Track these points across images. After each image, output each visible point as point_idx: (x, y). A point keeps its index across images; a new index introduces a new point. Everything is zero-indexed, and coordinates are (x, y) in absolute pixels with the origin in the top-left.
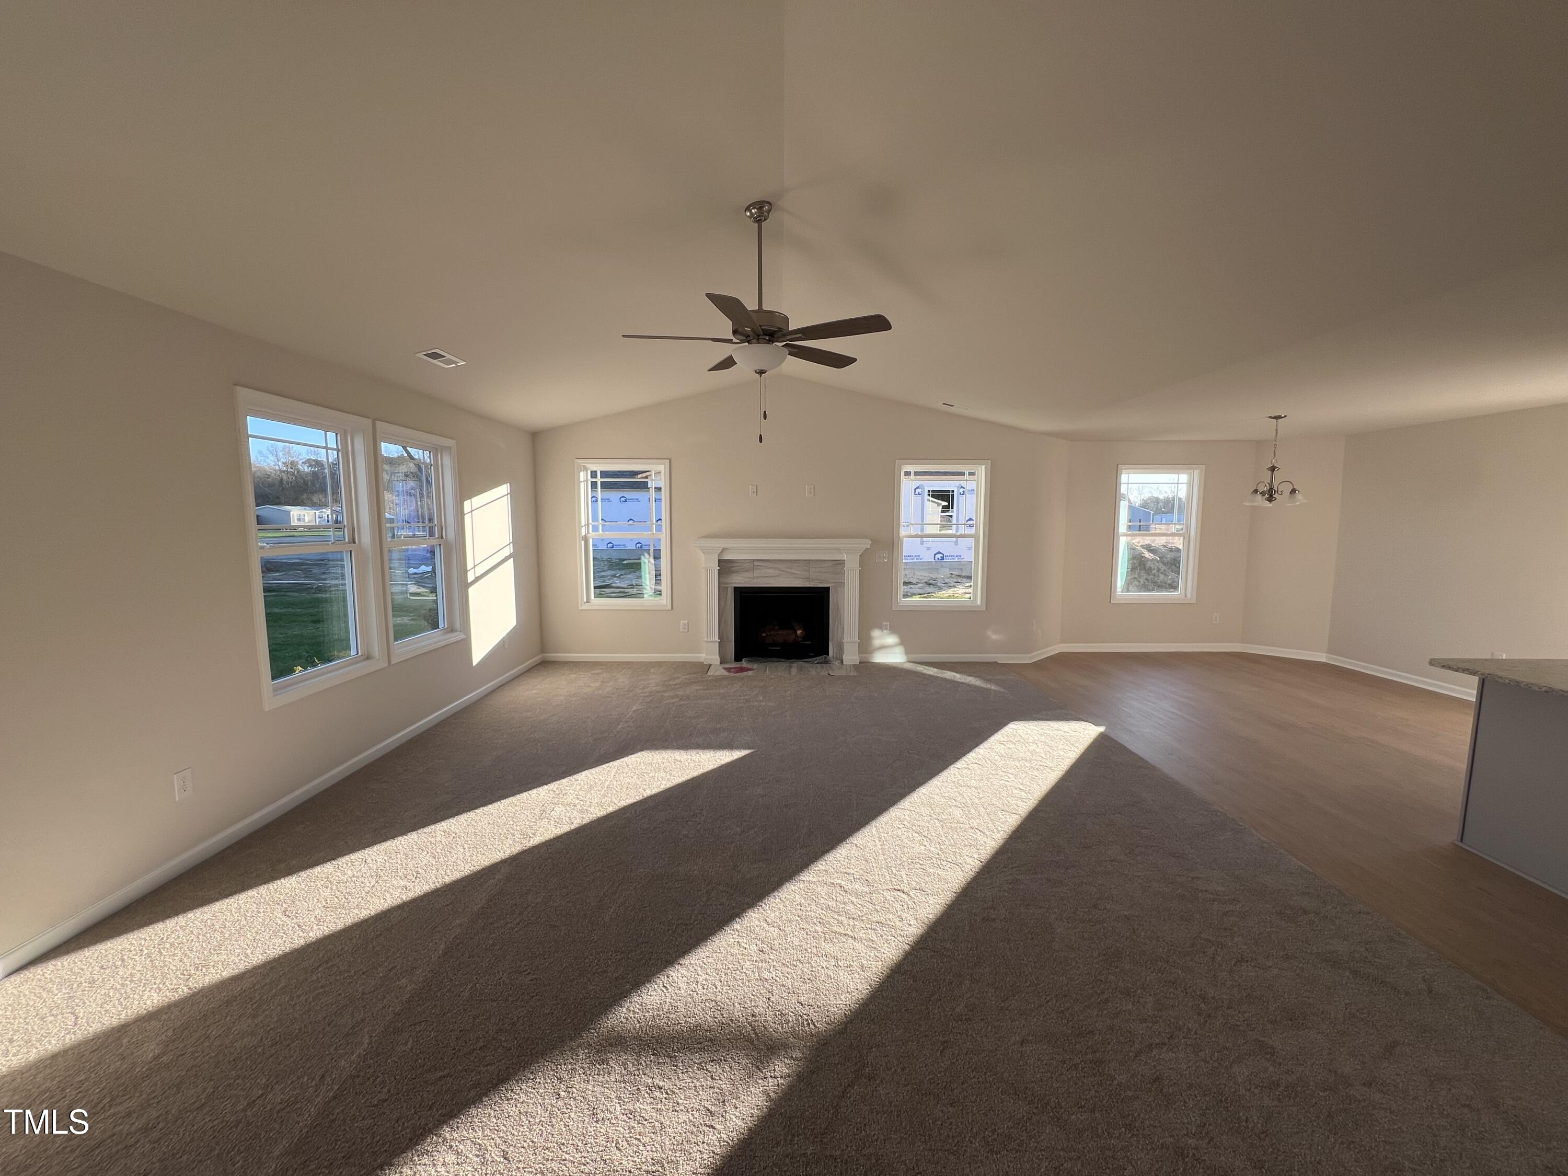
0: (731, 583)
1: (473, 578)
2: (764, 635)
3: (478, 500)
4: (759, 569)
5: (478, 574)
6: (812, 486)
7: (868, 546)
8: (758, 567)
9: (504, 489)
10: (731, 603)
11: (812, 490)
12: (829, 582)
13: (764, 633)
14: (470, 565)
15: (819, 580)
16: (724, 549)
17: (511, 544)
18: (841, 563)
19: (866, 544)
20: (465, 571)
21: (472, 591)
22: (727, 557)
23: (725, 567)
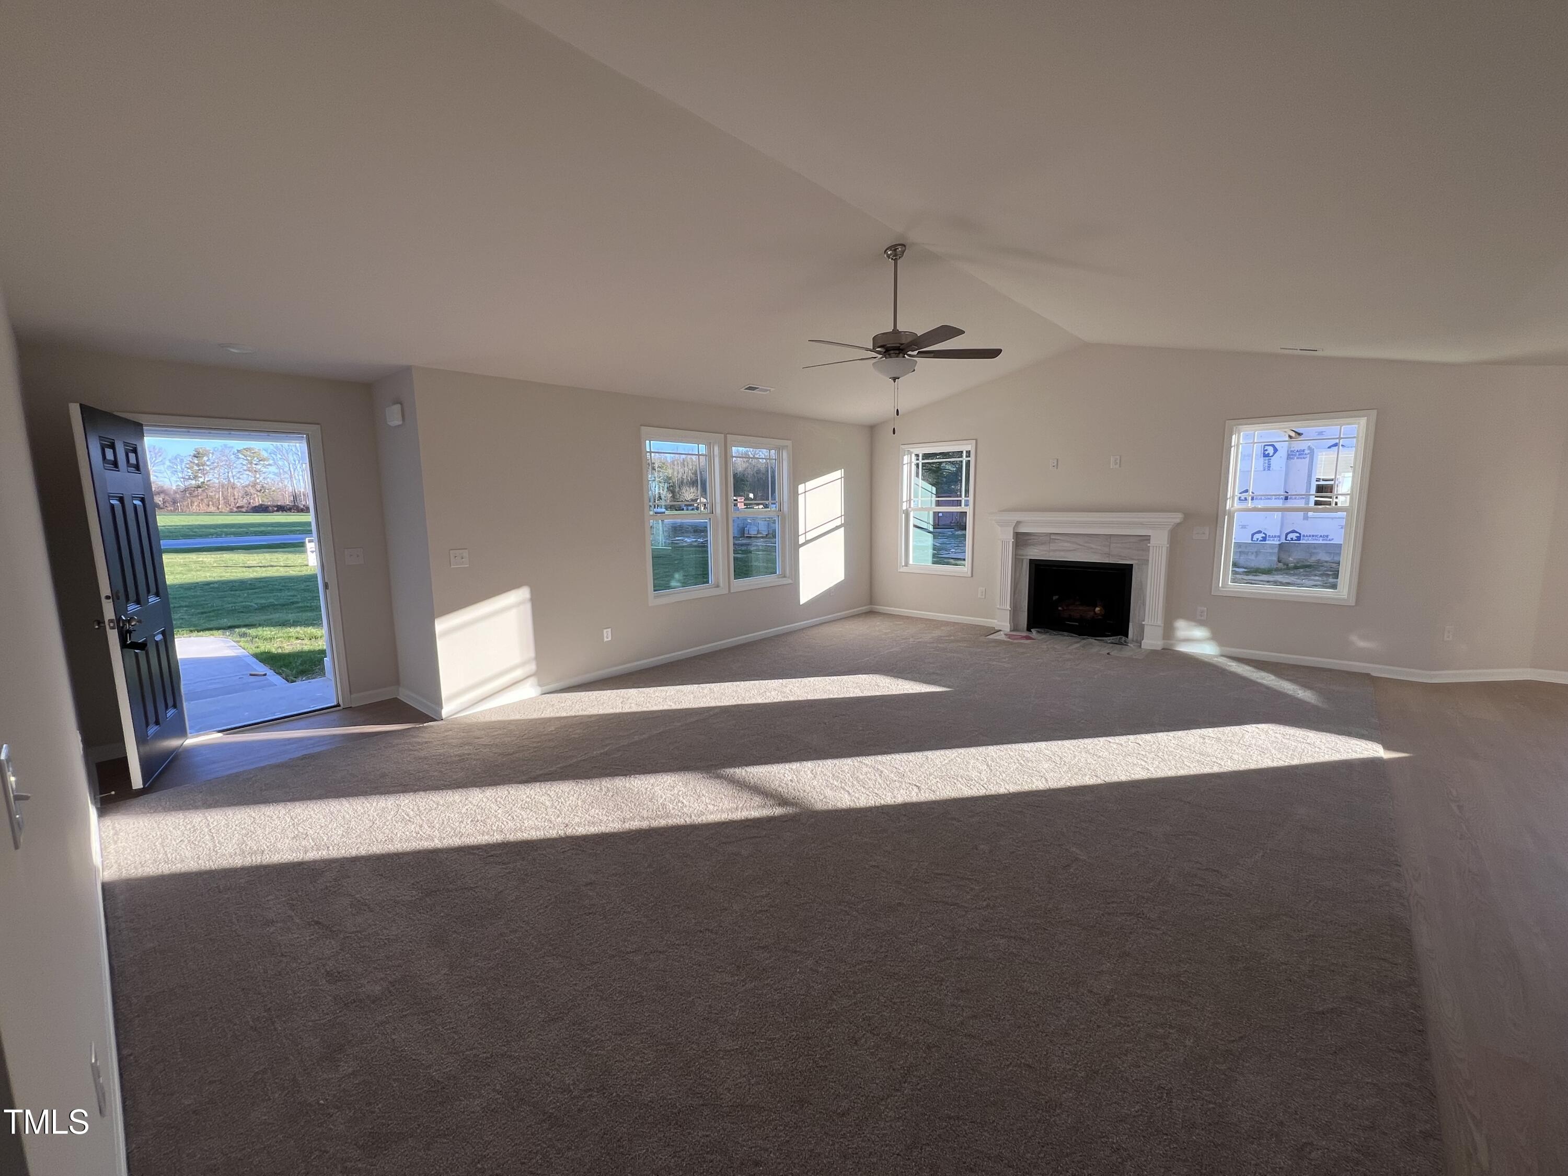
0: (1027, 555)
1: (804, 541)
2: (1060, 608)
3: (810, 484)
4: (1055, 543)
5: (808, 538)
6: (1118, 457)
7: (1178, 521)
8: (1056, 541)
9: (838, 474)
10: (1026, 575)
11: (1118, 461)
12: (1133, 559)
13: (1060, 606)
14: (801, 531)
15: (1120, 556)
16: (1018, 523)
17: (843, 517)
18: (1147, 538)
19: (1177, 518)
20: (797, 535)
21: (801, 550)
22: (1023, 529)
23: (1021, 540)
